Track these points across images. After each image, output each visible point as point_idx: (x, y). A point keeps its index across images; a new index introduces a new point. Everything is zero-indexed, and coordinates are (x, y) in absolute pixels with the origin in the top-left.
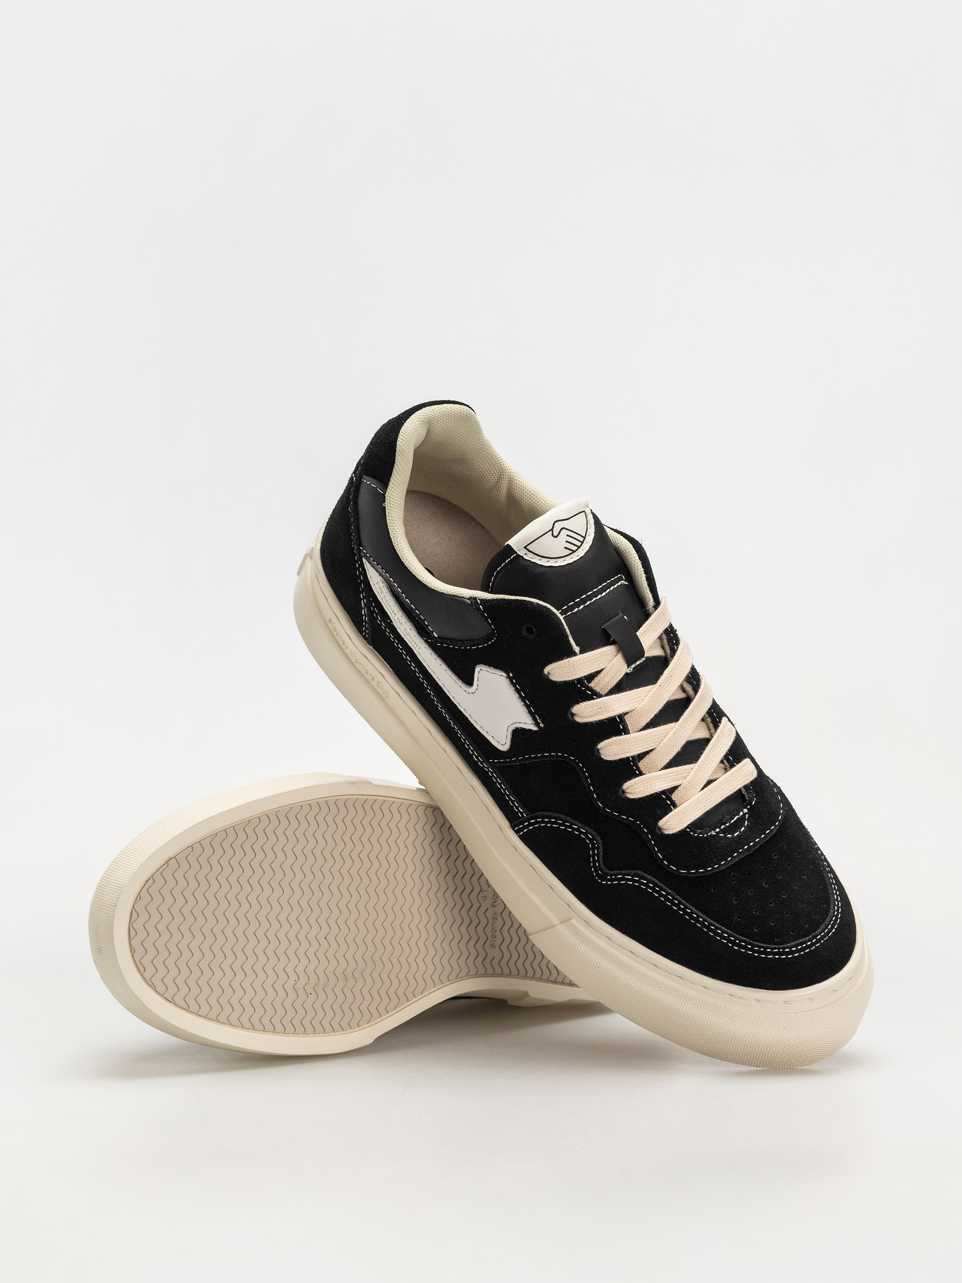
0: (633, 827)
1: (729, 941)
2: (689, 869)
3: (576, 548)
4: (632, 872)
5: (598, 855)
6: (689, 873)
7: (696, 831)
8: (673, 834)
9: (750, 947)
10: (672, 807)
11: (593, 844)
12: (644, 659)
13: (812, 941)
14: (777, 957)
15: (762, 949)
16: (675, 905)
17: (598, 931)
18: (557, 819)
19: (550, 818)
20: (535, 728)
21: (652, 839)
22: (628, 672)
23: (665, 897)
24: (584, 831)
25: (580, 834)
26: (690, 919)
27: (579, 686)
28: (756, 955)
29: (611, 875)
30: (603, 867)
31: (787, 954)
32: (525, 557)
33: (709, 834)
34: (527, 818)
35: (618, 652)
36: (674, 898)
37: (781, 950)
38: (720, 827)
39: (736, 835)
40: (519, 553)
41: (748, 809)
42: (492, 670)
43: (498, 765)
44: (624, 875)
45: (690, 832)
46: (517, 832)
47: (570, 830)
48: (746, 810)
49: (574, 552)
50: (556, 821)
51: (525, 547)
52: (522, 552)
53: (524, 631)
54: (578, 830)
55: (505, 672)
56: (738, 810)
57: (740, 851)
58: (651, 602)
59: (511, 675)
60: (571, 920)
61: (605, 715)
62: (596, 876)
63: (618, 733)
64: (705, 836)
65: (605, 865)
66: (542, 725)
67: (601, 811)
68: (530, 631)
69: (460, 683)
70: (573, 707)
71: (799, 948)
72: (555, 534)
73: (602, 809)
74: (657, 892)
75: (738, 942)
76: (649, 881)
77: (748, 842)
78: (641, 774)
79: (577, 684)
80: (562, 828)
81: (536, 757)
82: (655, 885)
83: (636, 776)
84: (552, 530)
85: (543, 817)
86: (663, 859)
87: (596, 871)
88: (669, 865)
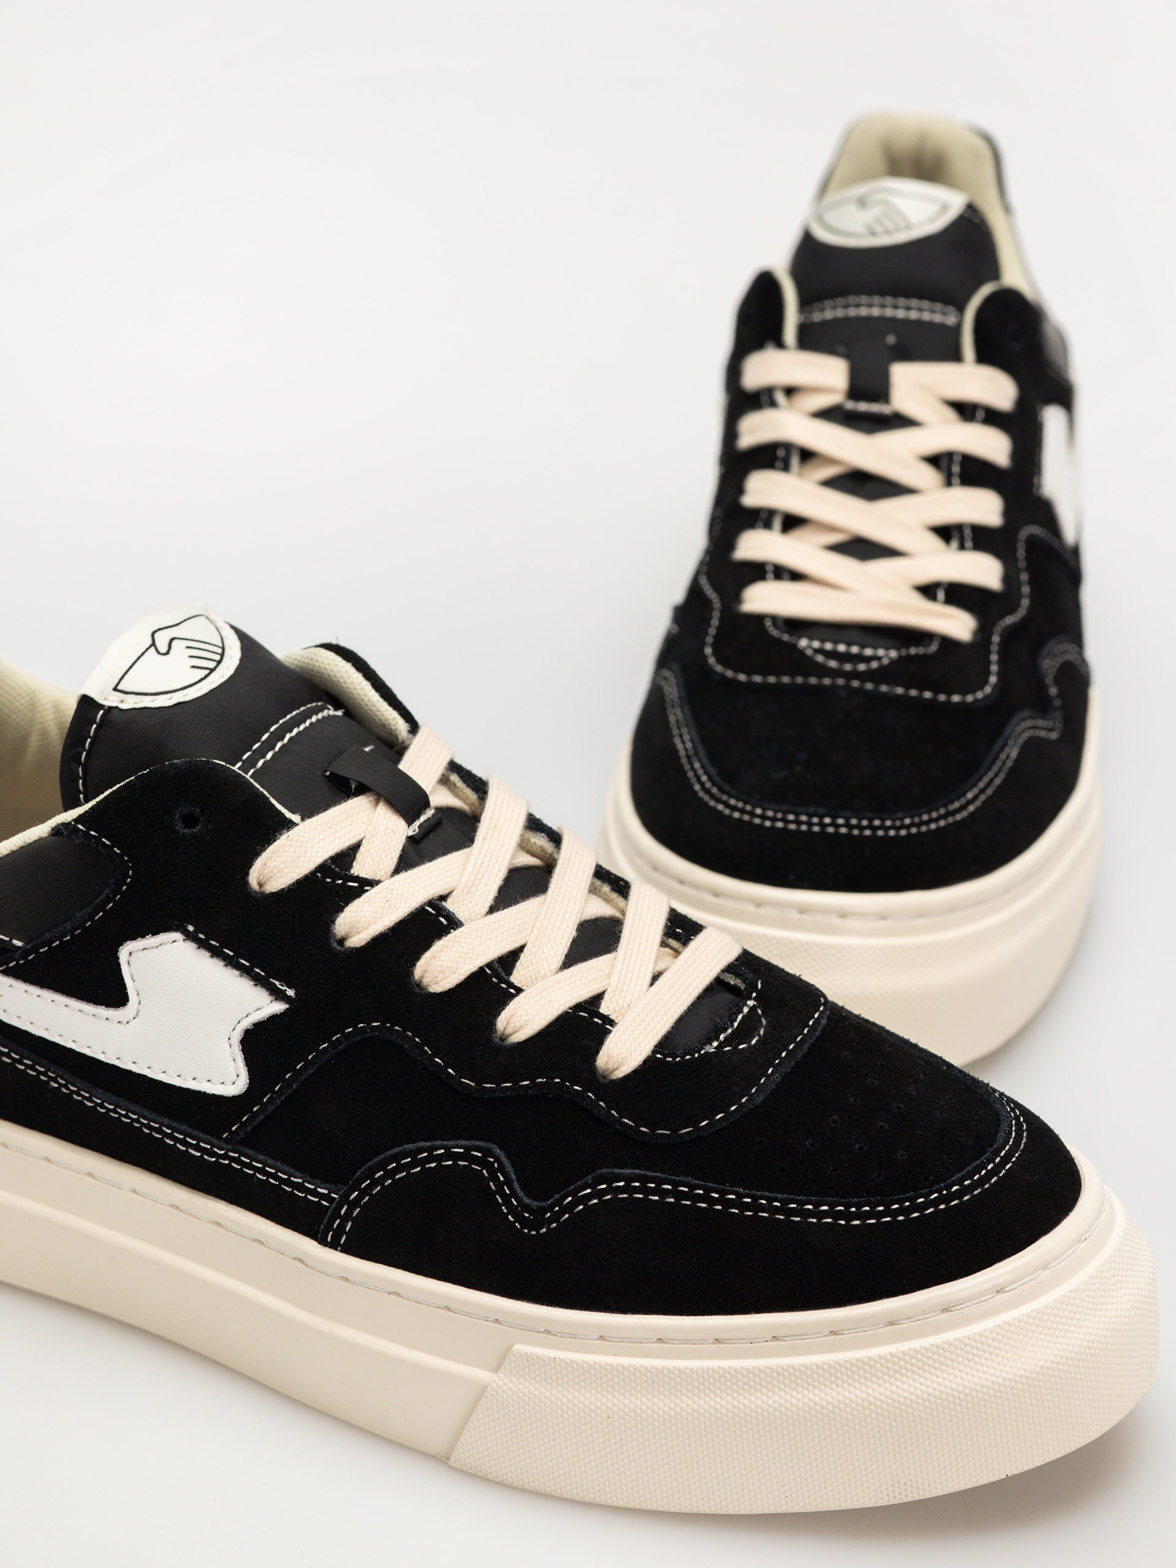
0: (550, 1094)
1: (837, 1216)
2: (695, 1123)
3: (215, 664)
4: (589, 1179)
5: (508, 1182)
6: (698, 1129)
7: (675, 1053)
8: (635, 1072)
9: (881, 1208)
10: (608, 1027)
11: (489, 1166)
12: (433, 811)
13: (994, 1162)
14: (942, 1207)
15: (907, 1204)
16: (700, 1198)
17: (573, 1336)
18: (397, 1158)
19: (382, 1166)
20: (279, 1007)
21: (598, 1099)
22: (411, 833)
23: (674, 1193)
24: (462, 1150)
25: (455, 1163)
26: (742, 1211)
27: (329, 880)
28: (901, 1218)
29: (550, 1208)
30: (527, 1201)
31: (959, 1195)
32: (123, 706)
33: (702, 1052)
34: (341, 1197)
35: (377, 803)
36: (692, 1188)
37: (944, 1192)
38: (717, 1039)
39: (754, 1042)
40: (107, 703)
41: (755, 999)
42: (150, 941)
43: (242, 1135)
44: (574, 1194)
45: (665, 1057)
46: (334, 1245)
47: (433, 1165)
48: (751, 1003)
49: (212, 670)
50: (398, 1163)
51: (115, 689)
52: (112, 700)
53: (179, 826)
54: (449, 1155)
55: (176, 930)
56: (737, 1005)
57: (777, 1062)
58: (401, 726)
59: (191, 928)
60: (513, 1349)
61: (401, 909)
62: (523, 1227)
63: (441, 931)
64: (696, 1055)
65: (529, 1196)
66: (291, 993)
67: (477, 1095)
68: (190, 821)
69: (102, 1011)
70: (333, 922)
71: (976, 1178)
72: (163, 650)
73: (476, 1089)
74: (653, 1192)
75: (853, 1209)
76: (629, 1180)
77: (783, 1045)
78: (519, 990)
79: (324, 878)
80: (416, 1170)
81: (308, 1064)
82: (644, 1180)
83: (513, 996)
84: (153, 644)
85: (370, 1174)
86: (638, 1126)
87: (519, 1218)
88: (653, 1130)
